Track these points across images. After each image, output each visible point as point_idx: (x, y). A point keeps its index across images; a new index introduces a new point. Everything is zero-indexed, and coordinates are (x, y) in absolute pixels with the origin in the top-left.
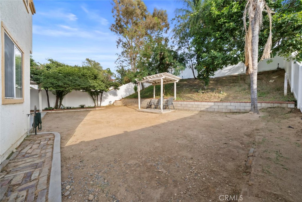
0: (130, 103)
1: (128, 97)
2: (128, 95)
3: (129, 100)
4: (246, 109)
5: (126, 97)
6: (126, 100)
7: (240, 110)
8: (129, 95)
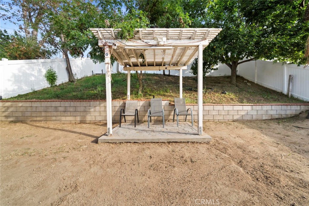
0: (43, 114)
1: (27, 95)
2: (26, 89)
3: (37, 104)
4: (287, 114)
5: (20, 96)
6: (20, 104)
7: (281, 115)
8: (31, 91)
